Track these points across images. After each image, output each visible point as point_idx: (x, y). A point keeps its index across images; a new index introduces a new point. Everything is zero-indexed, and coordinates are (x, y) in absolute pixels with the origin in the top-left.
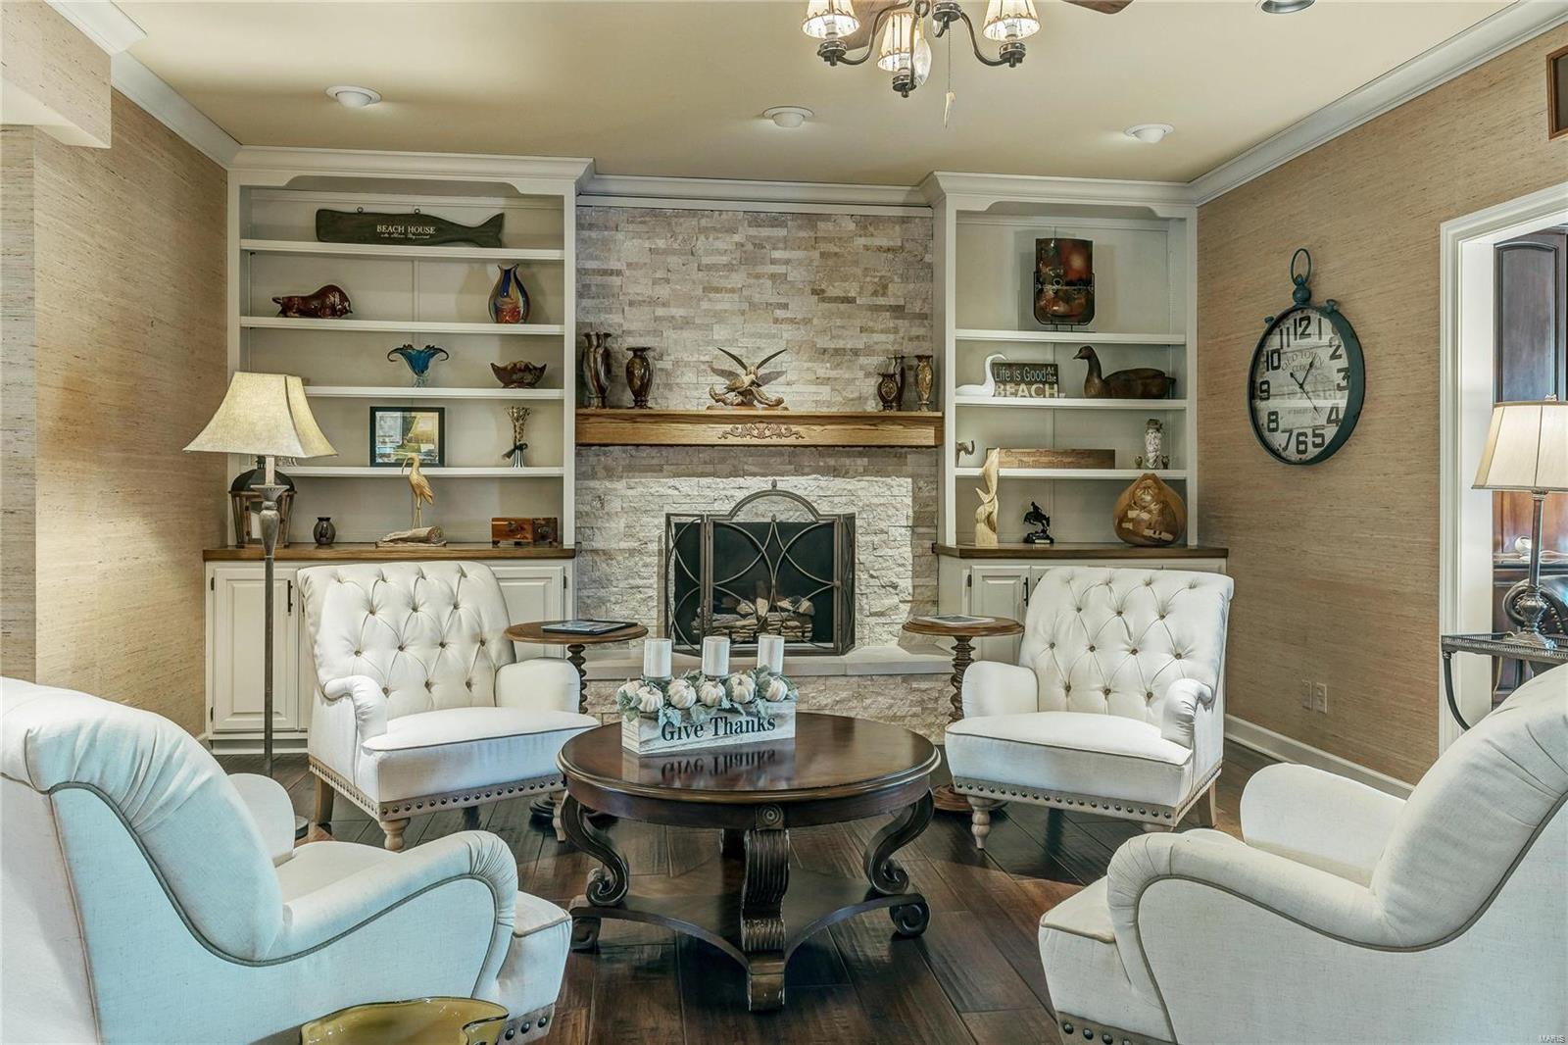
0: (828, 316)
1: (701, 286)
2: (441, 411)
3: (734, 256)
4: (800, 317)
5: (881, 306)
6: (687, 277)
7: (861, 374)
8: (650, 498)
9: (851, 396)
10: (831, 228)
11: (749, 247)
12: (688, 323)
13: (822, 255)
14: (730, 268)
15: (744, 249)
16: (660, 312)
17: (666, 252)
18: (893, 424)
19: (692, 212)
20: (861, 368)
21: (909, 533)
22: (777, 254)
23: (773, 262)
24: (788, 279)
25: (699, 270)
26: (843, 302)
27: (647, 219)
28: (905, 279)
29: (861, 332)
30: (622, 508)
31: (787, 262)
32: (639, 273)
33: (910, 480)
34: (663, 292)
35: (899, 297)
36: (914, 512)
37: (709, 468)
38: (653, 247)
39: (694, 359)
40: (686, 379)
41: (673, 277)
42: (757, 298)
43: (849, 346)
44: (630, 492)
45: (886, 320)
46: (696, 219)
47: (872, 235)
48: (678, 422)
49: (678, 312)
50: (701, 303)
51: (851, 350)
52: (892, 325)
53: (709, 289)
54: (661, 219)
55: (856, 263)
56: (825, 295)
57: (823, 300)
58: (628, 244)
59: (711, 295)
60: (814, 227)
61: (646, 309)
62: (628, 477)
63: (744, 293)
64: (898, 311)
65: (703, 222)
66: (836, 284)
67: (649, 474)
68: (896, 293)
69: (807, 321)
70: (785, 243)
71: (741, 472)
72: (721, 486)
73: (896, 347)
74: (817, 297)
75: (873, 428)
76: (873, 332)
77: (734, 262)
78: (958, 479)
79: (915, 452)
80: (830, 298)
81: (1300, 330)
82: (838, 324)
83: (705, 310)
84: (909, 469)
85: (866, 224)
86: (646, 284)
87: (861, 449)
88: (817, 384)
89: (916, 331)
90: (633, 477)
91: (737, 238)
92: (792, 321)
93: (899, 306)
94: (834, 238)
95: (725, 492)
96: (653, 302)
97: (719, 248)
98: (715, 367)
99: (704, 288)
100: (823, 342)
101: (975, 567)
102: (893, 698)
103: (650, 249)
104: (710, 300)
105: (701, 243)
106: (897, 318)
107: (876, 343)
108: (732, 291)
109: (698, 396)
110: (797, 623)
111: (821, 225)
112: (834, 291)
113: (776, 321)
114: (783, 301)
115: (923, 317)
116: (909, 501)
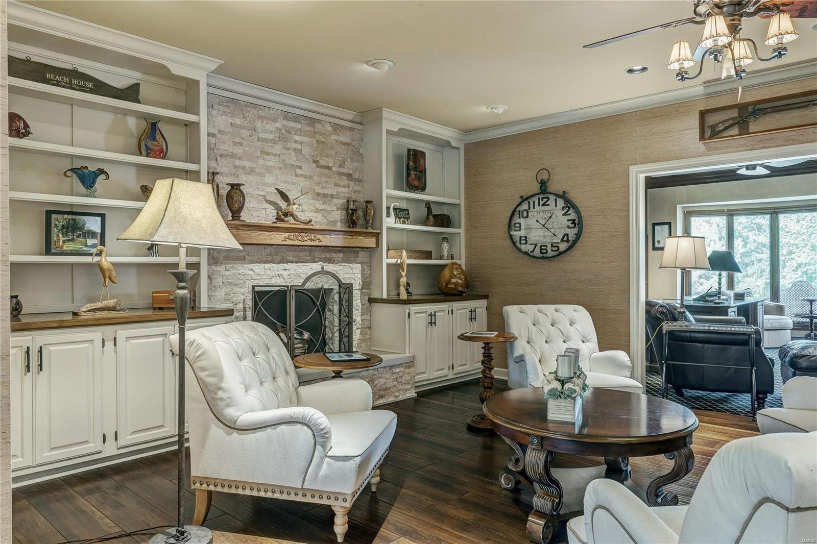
0: (320, 175)
1: (259, 151)
2: (103, 216)
3: (276, 135)
4: (307, 174)
5: (343, 173)
6: (252, 144)
7: (335, 208)
8: (239, 276)
9: (331, 220)
10: (321, 128)
11: (284, 131)
12: (253, 171)
13: (318, 141)
14: (274, 141)
15: (281, 132)
16: (237, 162)
17: (240, 127)
18: (359, 236)
19: (255, 106)
20: (335, 205)
21: (359, 293)
22: (297, 138)
23: (295, 142)
24: (303, 153)
25: (258, 141)
26: (326, 169)
27: (230, 105)
28: (352, 160)
29: (334, 186)
30: (223, 283)
31: (302, 143)
32: (226, 137)
33: (360, 265)
34: (239, 151)
35: (350, 169)
36: (362, 282)
37: (270, 258)
38: (233, 122)
39: (256, 193)
40: (251, 205)
41: (245, 143)
42: (288, 161)
43: (329, 193)
44: (227, 273)
45: (344, 181)
46: (256, 110)
47: (338, 135)
48: (262, 231)
49: (247, 164)
50: (259, 160)
51: (330, 195)
52: (347, 184)
53: (264, 152)
54: (238, 106)
55: (332, 148)
56: (319, 164)
57: (318, 166)
58: (219, 118)
59: (265, 156)
60: (313, 126)
61: (229, 159)
62: (226, 263)
63: (282, 157)
64: (349, 176)
65: (261, 113)
66: (323, 158)
67: (238, 261)
68: (349, 167)
69: (311, 177)
70: (300, 132)
71: (286, 261)
72: (276, 268)
73: (349, 195)
74: (315, 164)
75: (351, 237)
76: (340, 186)
77: (276, 139)
78: (388, 265)
79: (363, 251)
80: (321, 166)
81: (542, 203)
82: (325, 180)
83: (262, 165)
84: (360, 259)
85: (337, 128)
86: (230, 145)
87: (340, 248)
88: (316, 212)
89: (357, 188)
90: (229, 264)
91: (277, 125)
92: (304, 176)
93: (349, 174)
94: (322, 133)
95: (277, 272)
96: (233, 156)
97: (268, 129)
98: (267, 199)
99: (261, 152)
100: (319, 190)
101: (412, 308)
102: (386, 379)
103: (231, 123)
104: (264, 159)
105: (259, 125)
106: (349, 180)
107: (341, 193)
108: (275, 155)
109: (258, 215)
110: (301, 345)
111: (317, 125)
112: (322, 163)
113: (297, 175)
114: (299, 164)
115: (359, 181)
116: (360, 276)
